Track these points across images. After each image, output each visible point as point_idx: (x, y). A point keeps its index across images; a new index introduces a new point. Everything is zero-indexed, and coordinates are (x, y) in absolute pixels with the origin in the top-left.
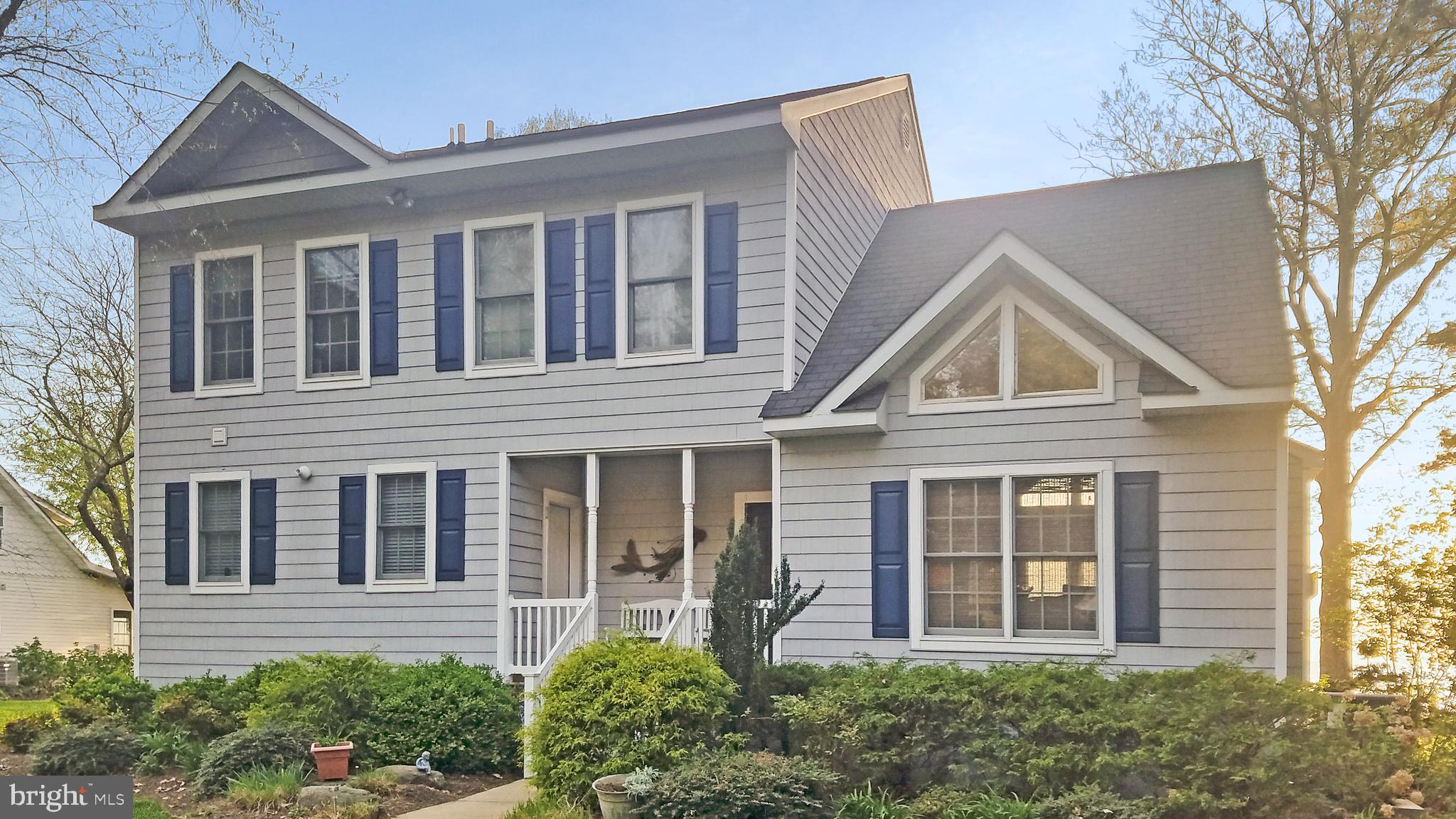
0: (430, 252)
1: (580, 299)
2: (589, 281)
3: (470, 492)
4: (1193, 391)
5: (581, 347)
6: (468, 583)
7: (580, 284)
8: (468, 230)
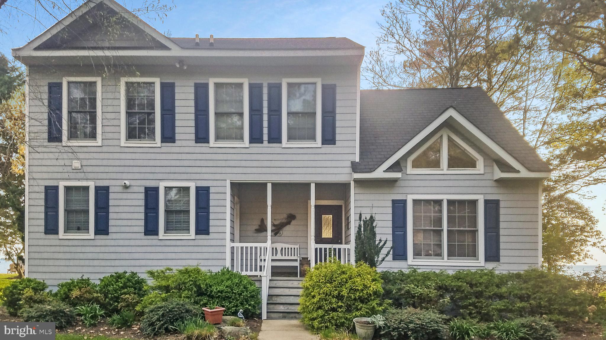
0: (192, 90)
1: (265, 118)
2: (270, 110)
3: (212, 196)
4: (518, 172)
5: (265, 137)
6: (211, 236)
7: (265, 111)
8: (211, 82)
